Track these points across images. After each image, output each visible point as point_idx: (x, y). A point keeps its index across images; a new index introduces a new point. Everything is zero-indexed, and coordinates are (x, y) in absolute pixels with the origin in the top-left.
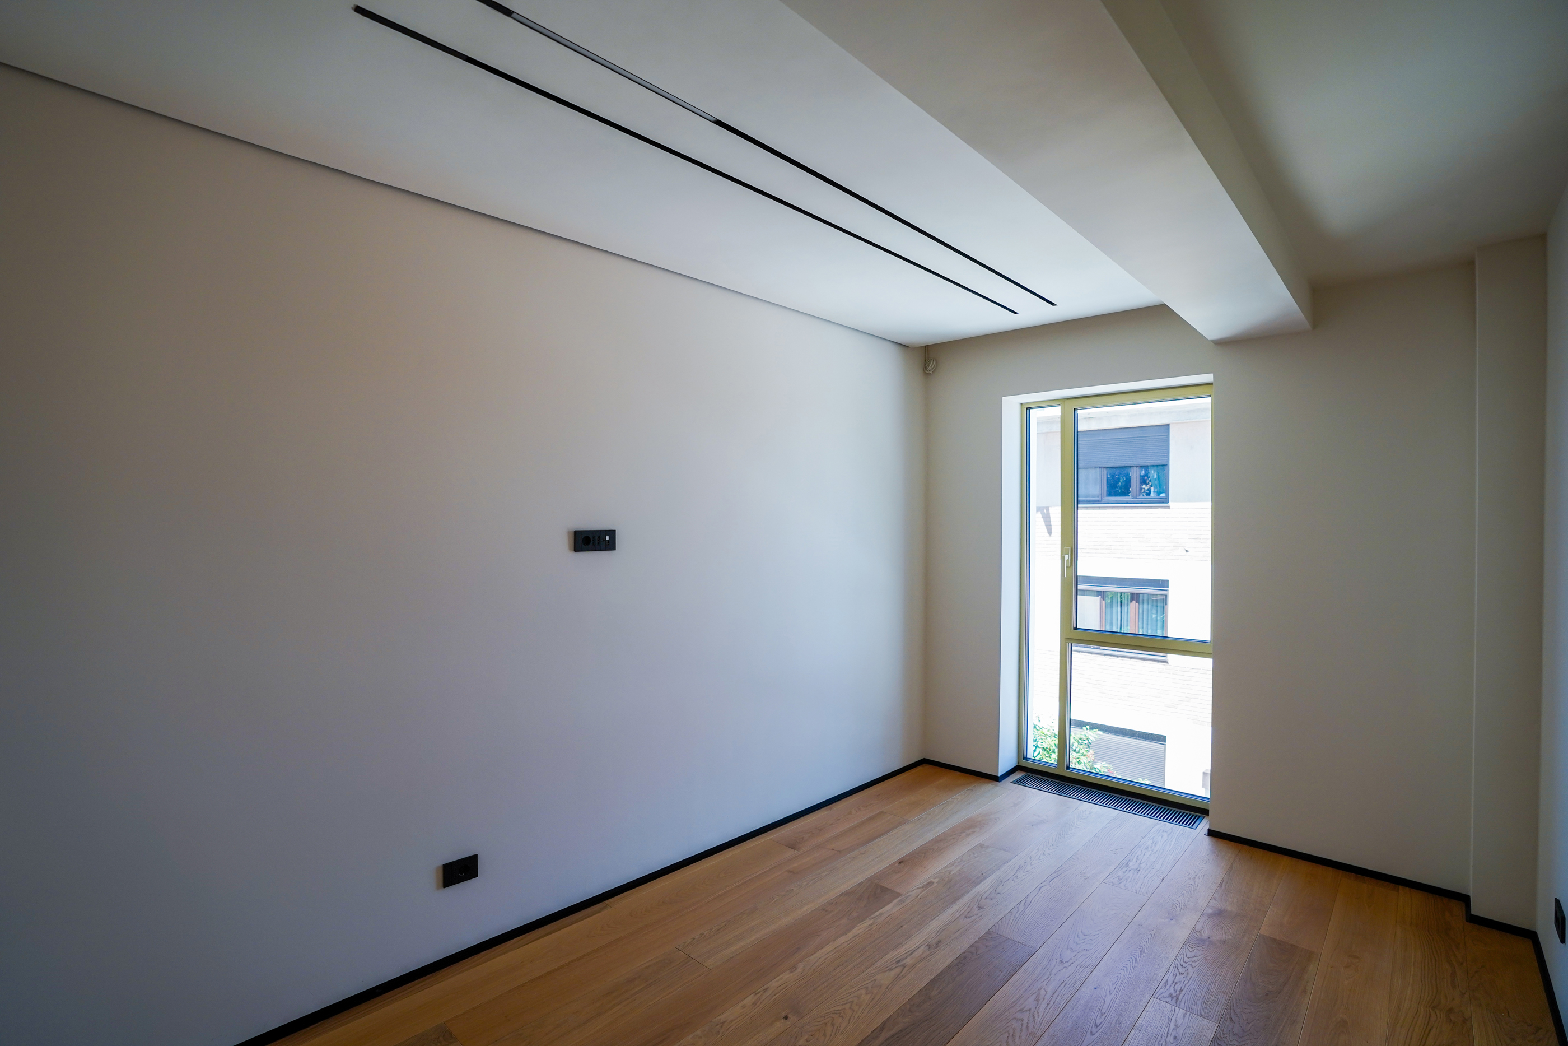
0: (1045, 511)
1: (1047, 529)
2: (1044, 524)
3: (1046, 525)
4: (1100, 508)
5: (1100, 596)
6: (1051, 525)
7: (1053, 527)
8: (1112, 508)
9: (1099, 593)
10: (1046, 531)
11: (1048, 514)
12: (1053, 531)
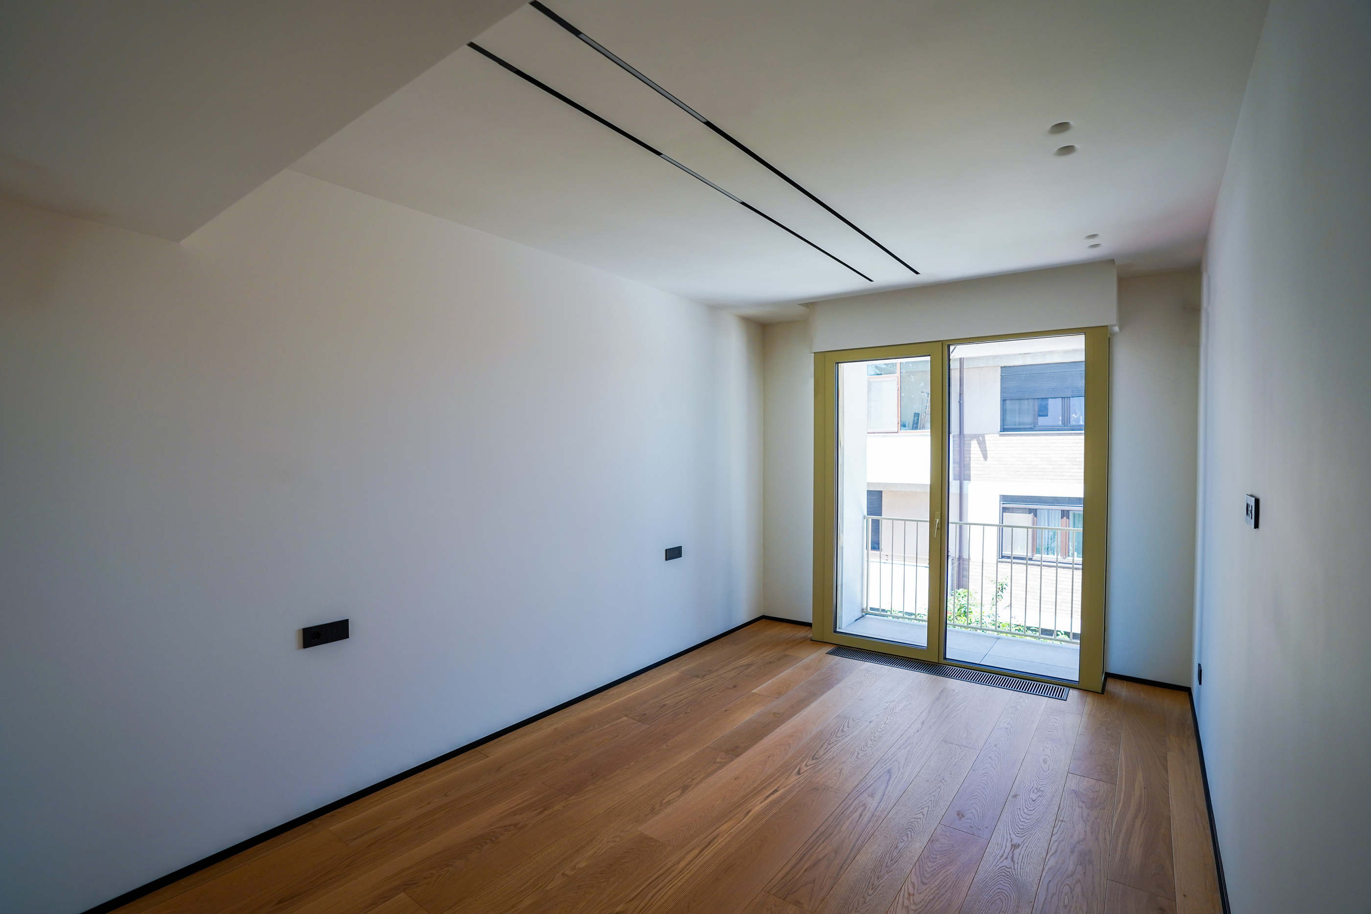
0: (981, 438)
1: (983, 454)
2: (979, 450)
3: (981, 451)
4: (1034, 435)
5: (1032, 514)
6: (986, 450)
7: (988, 452)
8: (1046, 435)
9: (1030, 511)
10: (982, 456)
11: (984, 440)
12: (988, 456)
